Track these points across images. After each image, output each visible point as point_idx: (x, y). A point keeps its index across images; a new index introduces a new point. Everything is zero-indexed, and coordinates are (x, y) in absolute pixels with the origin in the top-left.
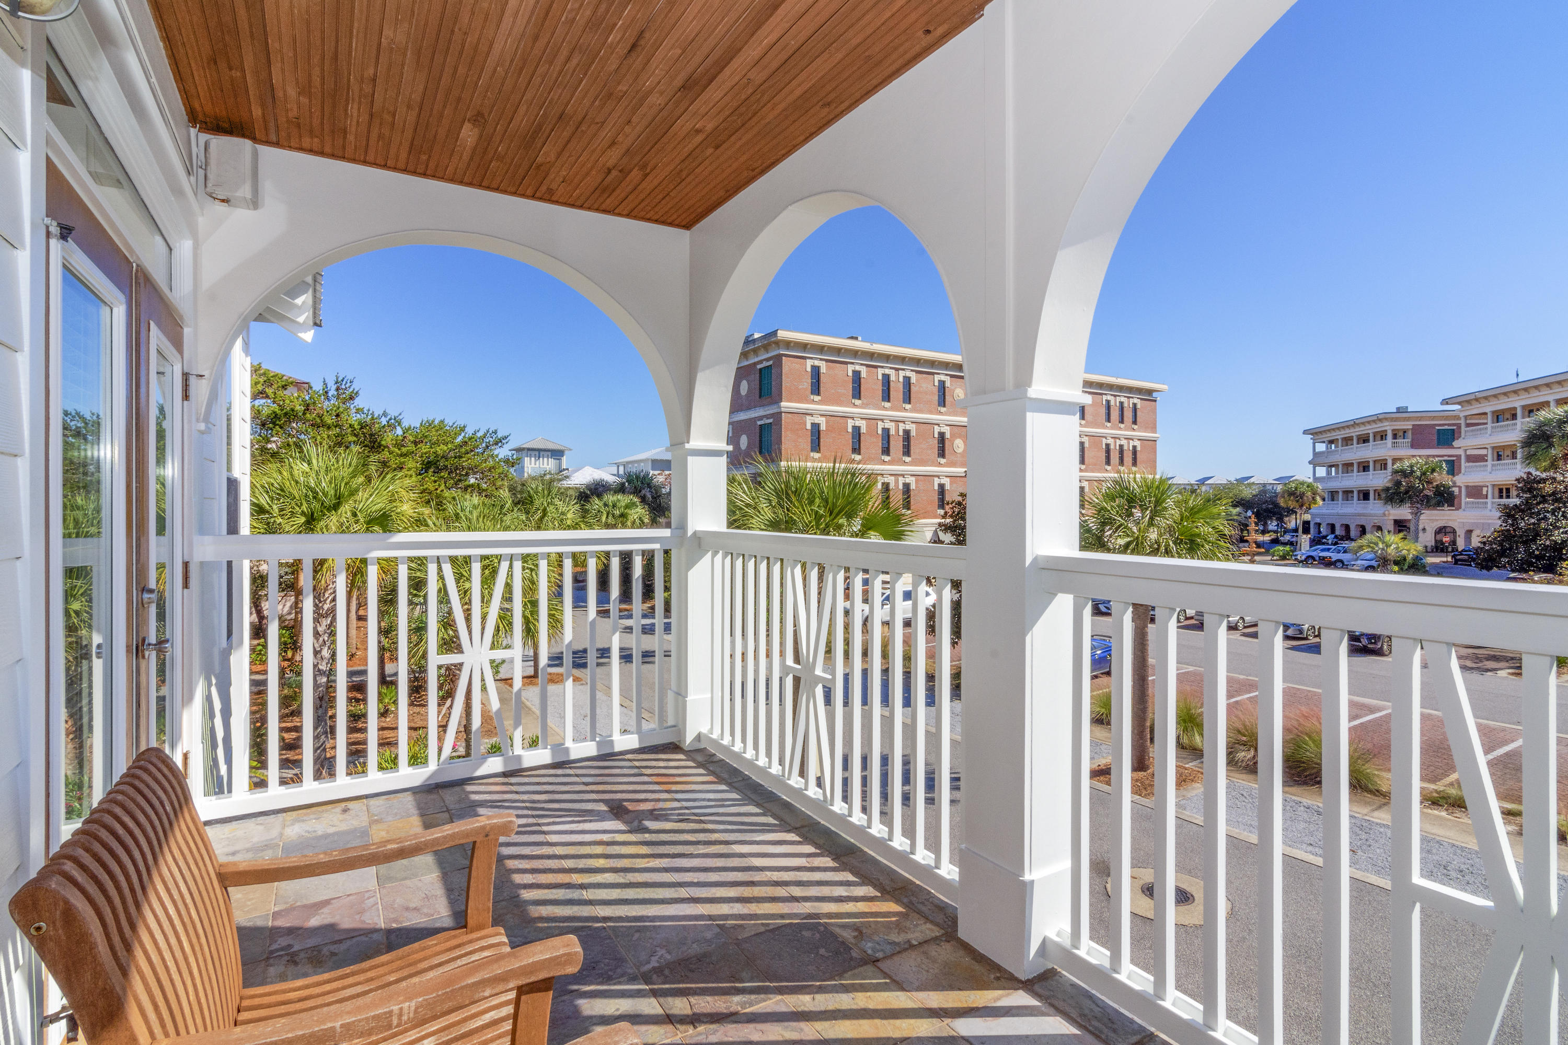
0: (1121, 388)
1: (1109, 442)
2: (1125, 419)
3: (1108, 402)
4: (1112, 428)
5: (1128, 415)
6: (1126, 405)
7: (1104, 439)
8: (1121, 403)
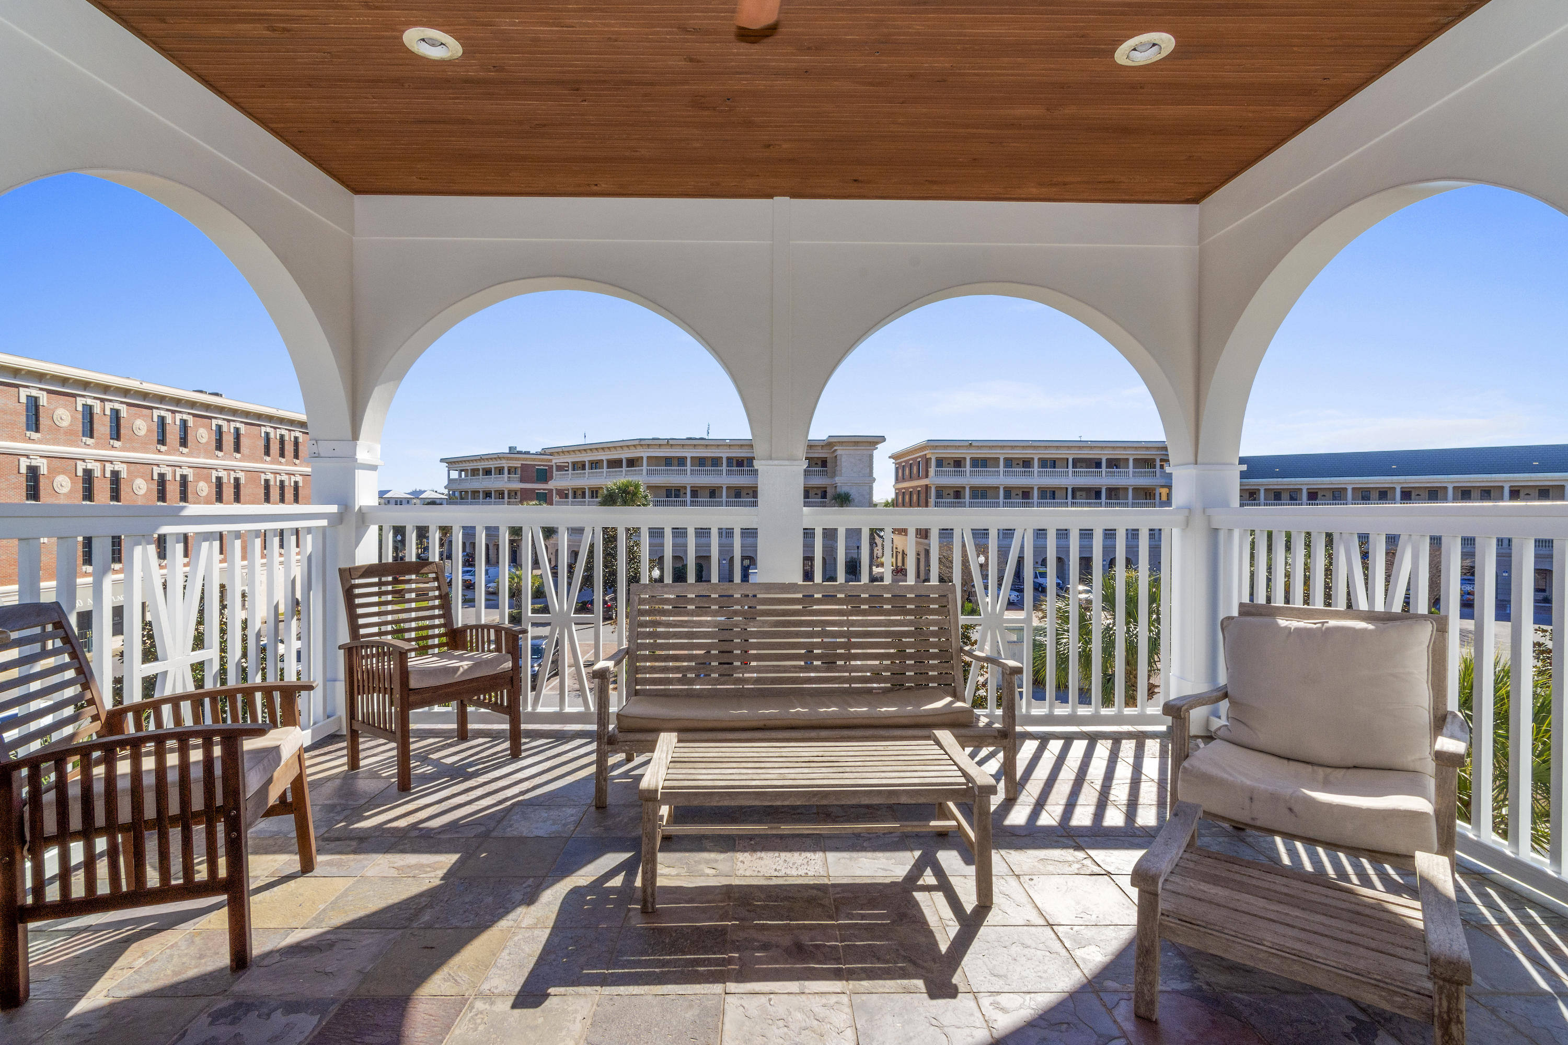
0: (281, 420)
1: (268, 477)
2: (286, 453)
3: (267, 434)
4: (272, 463)
5: (289, 448)
6: (287, 438)
7: (263, 475)
8: (282, 436)
